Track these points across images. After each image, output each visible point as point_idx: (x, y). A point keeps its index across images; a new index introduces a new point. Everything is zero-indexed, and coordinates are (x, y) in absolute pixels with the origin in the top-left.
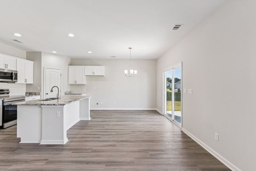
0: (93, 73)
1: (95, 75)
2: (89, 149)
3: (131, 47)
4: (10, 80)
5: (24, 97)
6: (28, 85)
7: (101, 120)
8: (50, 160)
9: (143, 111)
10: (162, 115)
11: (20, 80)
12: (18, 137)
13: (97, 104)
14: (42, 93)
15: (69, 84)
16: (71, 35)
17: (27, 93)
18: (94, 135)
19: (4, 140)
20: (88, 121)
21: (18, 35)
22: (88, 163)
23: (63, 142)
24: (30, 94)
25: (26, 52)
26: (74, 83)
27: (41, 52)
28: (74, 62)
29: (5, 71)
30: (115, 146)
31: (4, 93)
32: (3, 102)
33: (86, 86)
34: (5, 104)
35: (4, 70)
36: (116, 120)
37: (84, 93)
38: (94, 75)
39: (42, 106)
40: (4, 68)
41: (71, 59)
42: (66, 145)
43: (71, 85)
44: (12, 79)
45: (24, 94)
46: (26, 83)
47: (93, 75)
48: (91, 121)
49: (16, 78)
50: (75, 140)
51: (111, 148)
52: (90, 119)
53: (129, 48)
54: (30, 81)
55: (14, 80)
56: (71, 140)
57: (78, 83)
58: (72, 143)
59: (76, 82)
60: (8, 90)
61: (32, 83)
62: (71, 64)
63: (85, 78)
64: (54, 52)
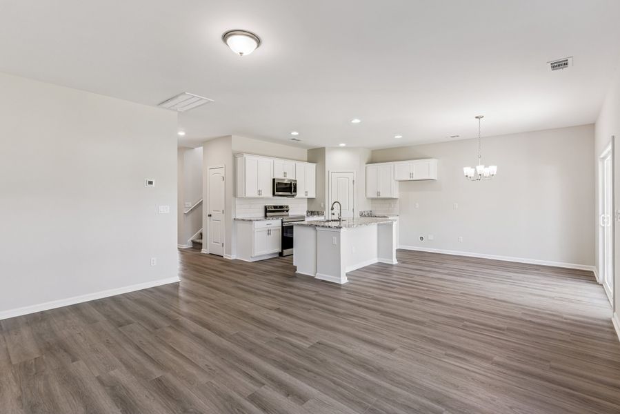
0: (411, 175)
1: (414, 179)
2: (369, 296)
3: (482, 115)
4: (289, 194)
5: (303, 217)
6: (310, 200)
7: (415, 267)
8: (320, 292)
9: (538, 268)
10: (598, 284)
11: (300, 193)
12: (294, 265)
13: (422, 238)
14: (326, 213)
15: (368, 199)
16: (356, 121)
17: (308, 212)
18: (389, 283)
19: (282, 267)
20: (392, 265)
21: (295, 133)
22: (360, 306)
23: (340, 280)
24: (312, 213)
25: (306, 151)
26: (376, 196)
27: (324, 148)
28: (377, 157)
29: (285, 182)
30: (411, 301)
31: (283, 211)
32: (282, 222)
33: (398, 202)
34: (285, 224)
35: (284, 180)
36: (446, 272)
37: (393, 215)
38: (412, 179)
39: (317, 228)
40: (283, 178)
41: (373, 151)
42: (343, 285)
43: (373, 199)
44: (291, 192)
45: (305, 213)
46: (307, 197)
47: (409, 179)
48: (396, 266)
49: (295, 191)
50: (358, 283)
51: (402, 302)
52: (395, 262)
53: (477, 117)
54: (312, 195)
55: (293, 194)
56: (351, 281)
57: (382, 196)
58: (351, 285)
59: (378, 193)
60: (287, 207)
61: (314, 197)
62: (371, 162)
63: (395, 186)
64: (343, 145)
